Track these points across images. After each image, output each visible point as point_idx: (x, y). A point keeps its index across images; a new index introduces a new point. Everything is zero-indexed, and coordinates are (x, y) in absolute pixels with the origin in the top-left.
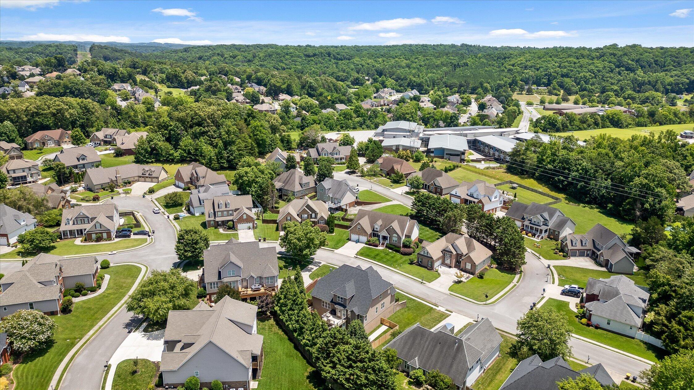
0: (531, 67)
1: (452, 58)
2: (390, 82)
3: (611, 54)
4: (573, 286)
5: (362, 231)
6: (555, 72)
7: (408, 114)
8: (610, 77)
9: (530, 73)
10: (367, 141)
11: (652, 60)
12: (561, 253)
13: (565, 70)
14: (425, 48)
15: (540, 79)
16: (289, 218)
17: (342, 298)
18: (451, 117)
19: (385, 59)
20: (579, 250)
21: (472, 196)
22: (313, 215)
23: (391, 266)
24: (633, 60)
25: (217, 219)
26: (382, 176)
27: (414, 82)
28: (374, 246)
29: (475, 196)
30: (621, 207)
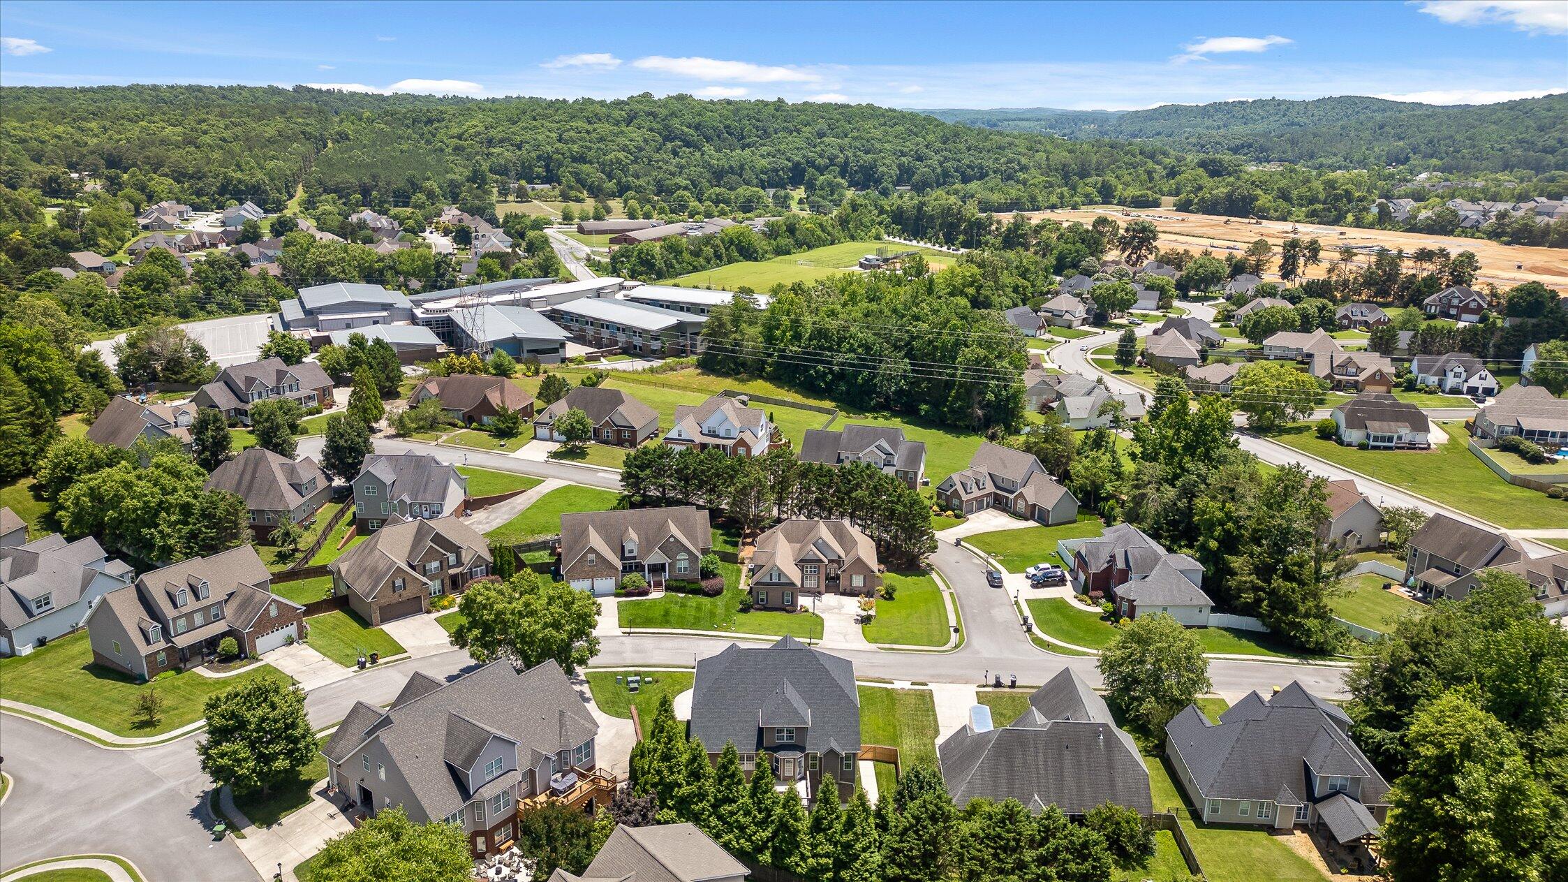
0: (502, 141)
1: (300, 120)
2: (162, 183)
3: (649, 114)
4: (1041, 566)
5: (603, 567)
6: (557, 151)
7: (332, 264)
8: (663, 160)
9: (504, 154)
10: (346, 343)
11: (722, 126)
12: (950, 513)
13: (575, 148)
14: (200, 95)
15: (530, 167)
16: (399, 582)
17: (789, 731)
18: (438, 265)
19: (108, 124)
20: (976, 499)
21: (713, 434)
22: (452, 558)
23: (715, 630)
24: (689, 127)
25: (182, 642)
26: (455, 425)
27: (240, 182)
28: (640, 594)
29: (722, 433)
30: (945, 405)
